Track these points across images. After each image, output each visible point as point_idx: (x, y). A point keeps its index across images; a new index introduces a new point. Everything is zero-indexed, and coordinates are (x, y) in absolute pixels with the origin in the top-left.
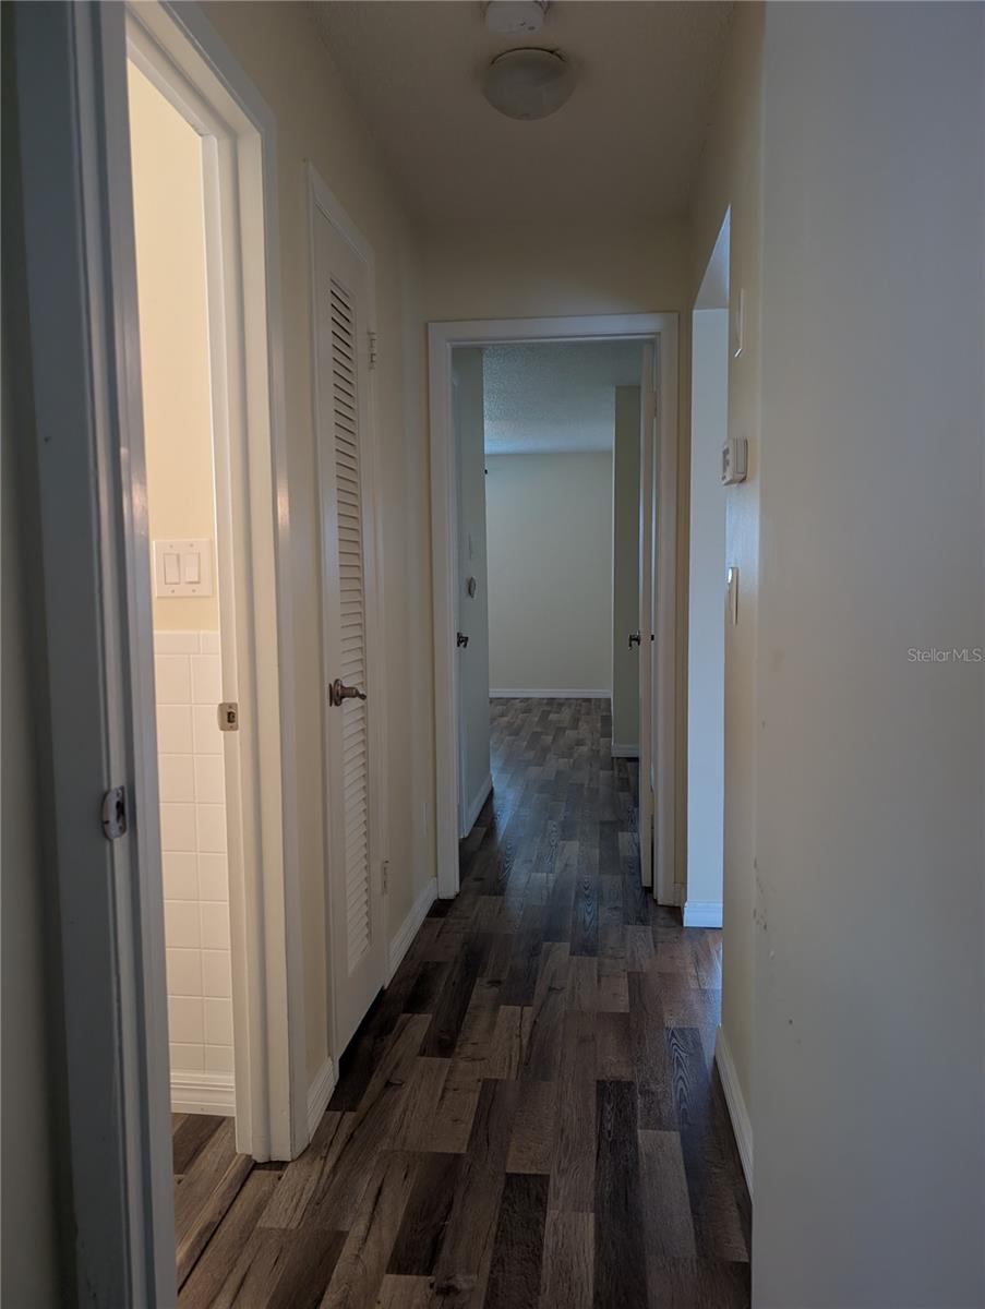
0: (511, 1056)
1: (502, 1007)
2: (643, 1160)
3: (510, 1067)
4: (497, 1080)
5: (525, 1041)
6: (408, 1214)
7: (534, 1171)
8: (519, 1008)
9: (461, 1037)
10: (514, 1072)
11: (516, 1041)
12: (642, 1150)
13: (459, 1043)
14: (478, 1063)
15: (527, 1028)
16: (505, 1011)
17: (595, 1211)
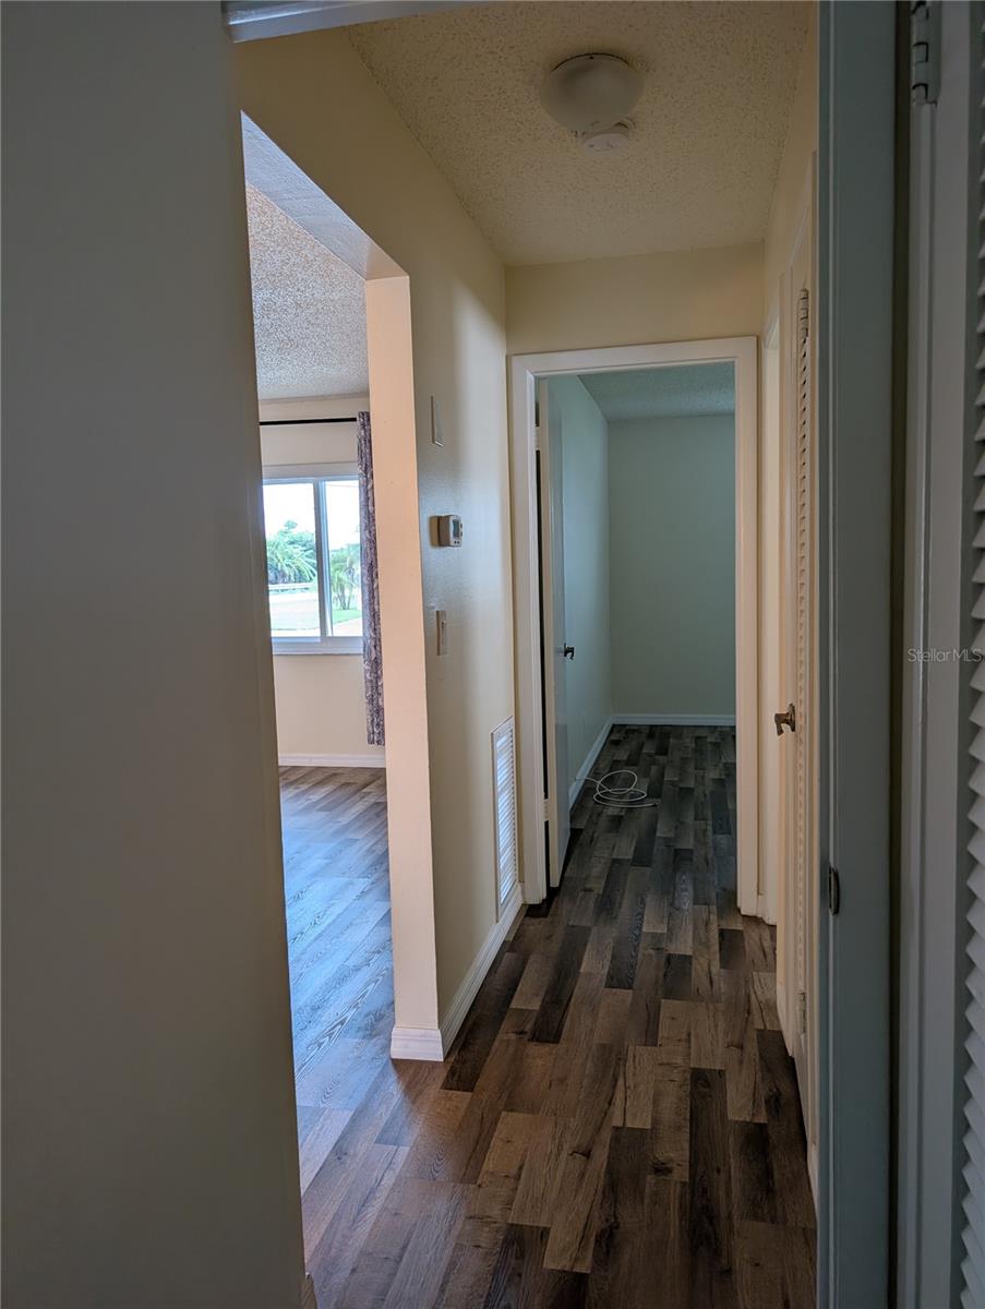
0: (635, 1068)
1: (649, 1127)
2: (542, 993)
3: (634, 1057)
4: (645, 1045)
5: (621, 1082)
6: (690, 974)
7: (615, 990)
8: (629, 1125)
9: (688, 1088)
10: (630, 1054)
11: (630, 1083)
12: (541, 998)
13: (689, 1082)
14: (665, 1061)
15: (619, 1095)
16: (641, 1121)
17: (579, 973)
